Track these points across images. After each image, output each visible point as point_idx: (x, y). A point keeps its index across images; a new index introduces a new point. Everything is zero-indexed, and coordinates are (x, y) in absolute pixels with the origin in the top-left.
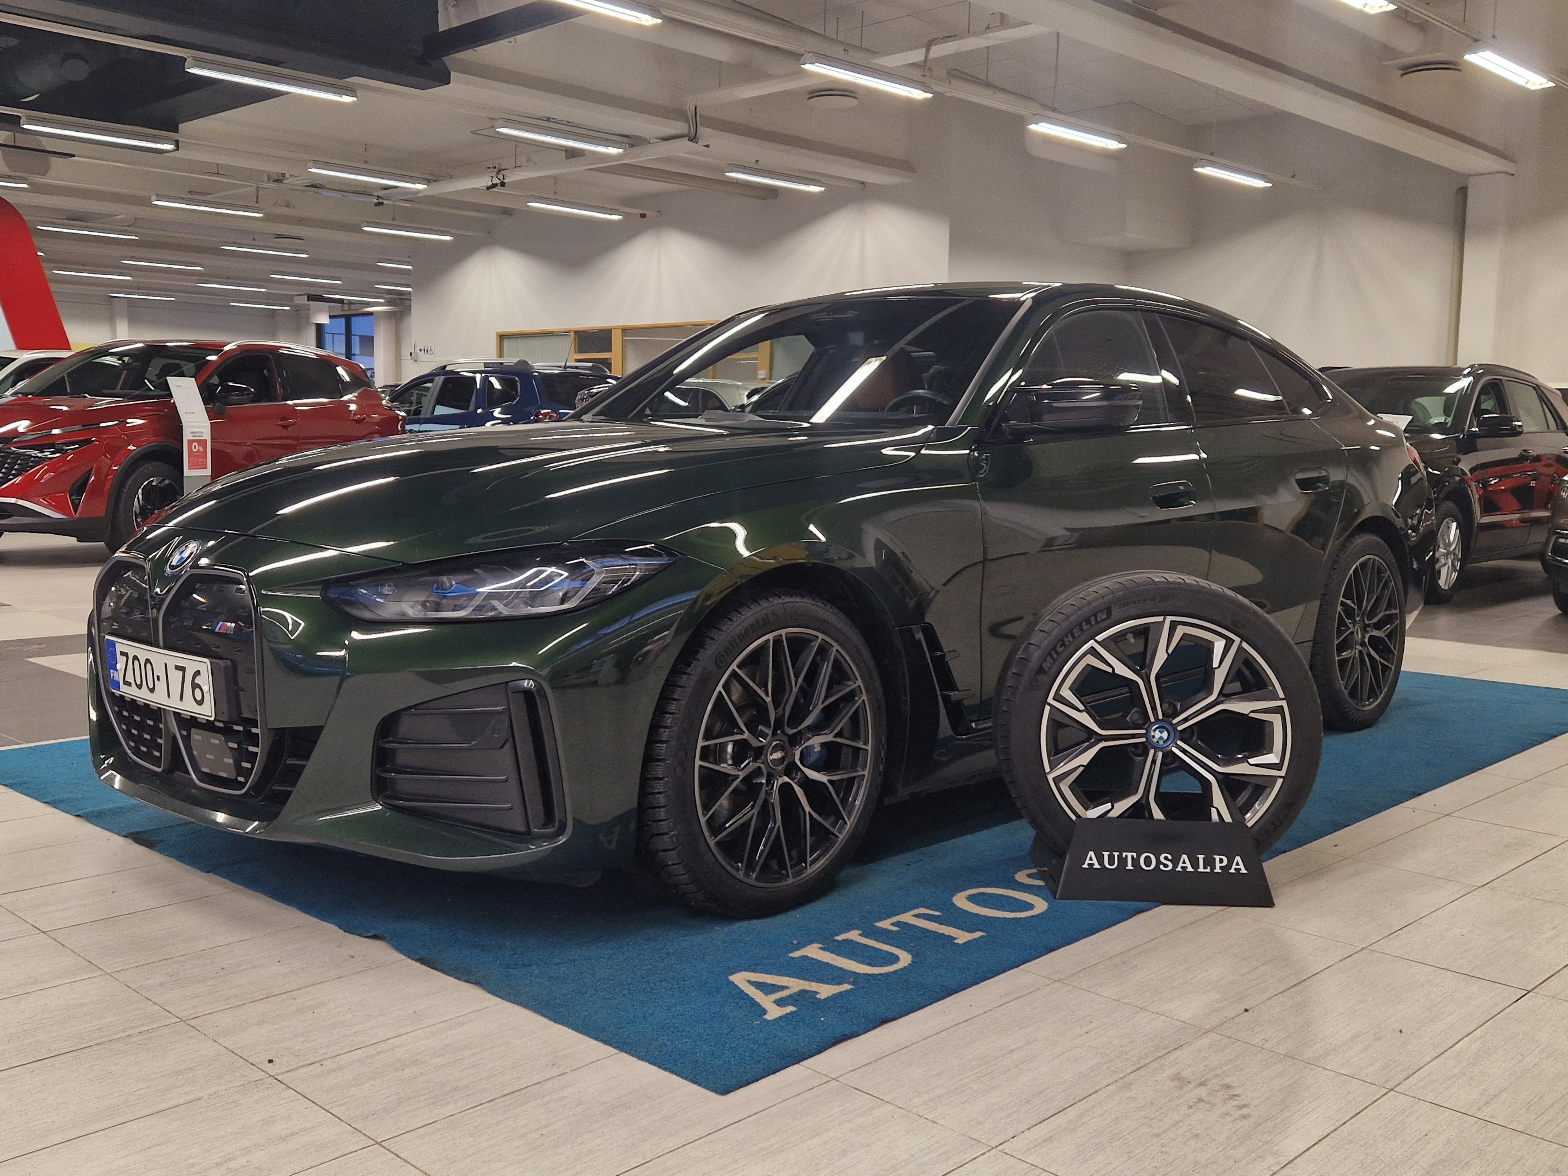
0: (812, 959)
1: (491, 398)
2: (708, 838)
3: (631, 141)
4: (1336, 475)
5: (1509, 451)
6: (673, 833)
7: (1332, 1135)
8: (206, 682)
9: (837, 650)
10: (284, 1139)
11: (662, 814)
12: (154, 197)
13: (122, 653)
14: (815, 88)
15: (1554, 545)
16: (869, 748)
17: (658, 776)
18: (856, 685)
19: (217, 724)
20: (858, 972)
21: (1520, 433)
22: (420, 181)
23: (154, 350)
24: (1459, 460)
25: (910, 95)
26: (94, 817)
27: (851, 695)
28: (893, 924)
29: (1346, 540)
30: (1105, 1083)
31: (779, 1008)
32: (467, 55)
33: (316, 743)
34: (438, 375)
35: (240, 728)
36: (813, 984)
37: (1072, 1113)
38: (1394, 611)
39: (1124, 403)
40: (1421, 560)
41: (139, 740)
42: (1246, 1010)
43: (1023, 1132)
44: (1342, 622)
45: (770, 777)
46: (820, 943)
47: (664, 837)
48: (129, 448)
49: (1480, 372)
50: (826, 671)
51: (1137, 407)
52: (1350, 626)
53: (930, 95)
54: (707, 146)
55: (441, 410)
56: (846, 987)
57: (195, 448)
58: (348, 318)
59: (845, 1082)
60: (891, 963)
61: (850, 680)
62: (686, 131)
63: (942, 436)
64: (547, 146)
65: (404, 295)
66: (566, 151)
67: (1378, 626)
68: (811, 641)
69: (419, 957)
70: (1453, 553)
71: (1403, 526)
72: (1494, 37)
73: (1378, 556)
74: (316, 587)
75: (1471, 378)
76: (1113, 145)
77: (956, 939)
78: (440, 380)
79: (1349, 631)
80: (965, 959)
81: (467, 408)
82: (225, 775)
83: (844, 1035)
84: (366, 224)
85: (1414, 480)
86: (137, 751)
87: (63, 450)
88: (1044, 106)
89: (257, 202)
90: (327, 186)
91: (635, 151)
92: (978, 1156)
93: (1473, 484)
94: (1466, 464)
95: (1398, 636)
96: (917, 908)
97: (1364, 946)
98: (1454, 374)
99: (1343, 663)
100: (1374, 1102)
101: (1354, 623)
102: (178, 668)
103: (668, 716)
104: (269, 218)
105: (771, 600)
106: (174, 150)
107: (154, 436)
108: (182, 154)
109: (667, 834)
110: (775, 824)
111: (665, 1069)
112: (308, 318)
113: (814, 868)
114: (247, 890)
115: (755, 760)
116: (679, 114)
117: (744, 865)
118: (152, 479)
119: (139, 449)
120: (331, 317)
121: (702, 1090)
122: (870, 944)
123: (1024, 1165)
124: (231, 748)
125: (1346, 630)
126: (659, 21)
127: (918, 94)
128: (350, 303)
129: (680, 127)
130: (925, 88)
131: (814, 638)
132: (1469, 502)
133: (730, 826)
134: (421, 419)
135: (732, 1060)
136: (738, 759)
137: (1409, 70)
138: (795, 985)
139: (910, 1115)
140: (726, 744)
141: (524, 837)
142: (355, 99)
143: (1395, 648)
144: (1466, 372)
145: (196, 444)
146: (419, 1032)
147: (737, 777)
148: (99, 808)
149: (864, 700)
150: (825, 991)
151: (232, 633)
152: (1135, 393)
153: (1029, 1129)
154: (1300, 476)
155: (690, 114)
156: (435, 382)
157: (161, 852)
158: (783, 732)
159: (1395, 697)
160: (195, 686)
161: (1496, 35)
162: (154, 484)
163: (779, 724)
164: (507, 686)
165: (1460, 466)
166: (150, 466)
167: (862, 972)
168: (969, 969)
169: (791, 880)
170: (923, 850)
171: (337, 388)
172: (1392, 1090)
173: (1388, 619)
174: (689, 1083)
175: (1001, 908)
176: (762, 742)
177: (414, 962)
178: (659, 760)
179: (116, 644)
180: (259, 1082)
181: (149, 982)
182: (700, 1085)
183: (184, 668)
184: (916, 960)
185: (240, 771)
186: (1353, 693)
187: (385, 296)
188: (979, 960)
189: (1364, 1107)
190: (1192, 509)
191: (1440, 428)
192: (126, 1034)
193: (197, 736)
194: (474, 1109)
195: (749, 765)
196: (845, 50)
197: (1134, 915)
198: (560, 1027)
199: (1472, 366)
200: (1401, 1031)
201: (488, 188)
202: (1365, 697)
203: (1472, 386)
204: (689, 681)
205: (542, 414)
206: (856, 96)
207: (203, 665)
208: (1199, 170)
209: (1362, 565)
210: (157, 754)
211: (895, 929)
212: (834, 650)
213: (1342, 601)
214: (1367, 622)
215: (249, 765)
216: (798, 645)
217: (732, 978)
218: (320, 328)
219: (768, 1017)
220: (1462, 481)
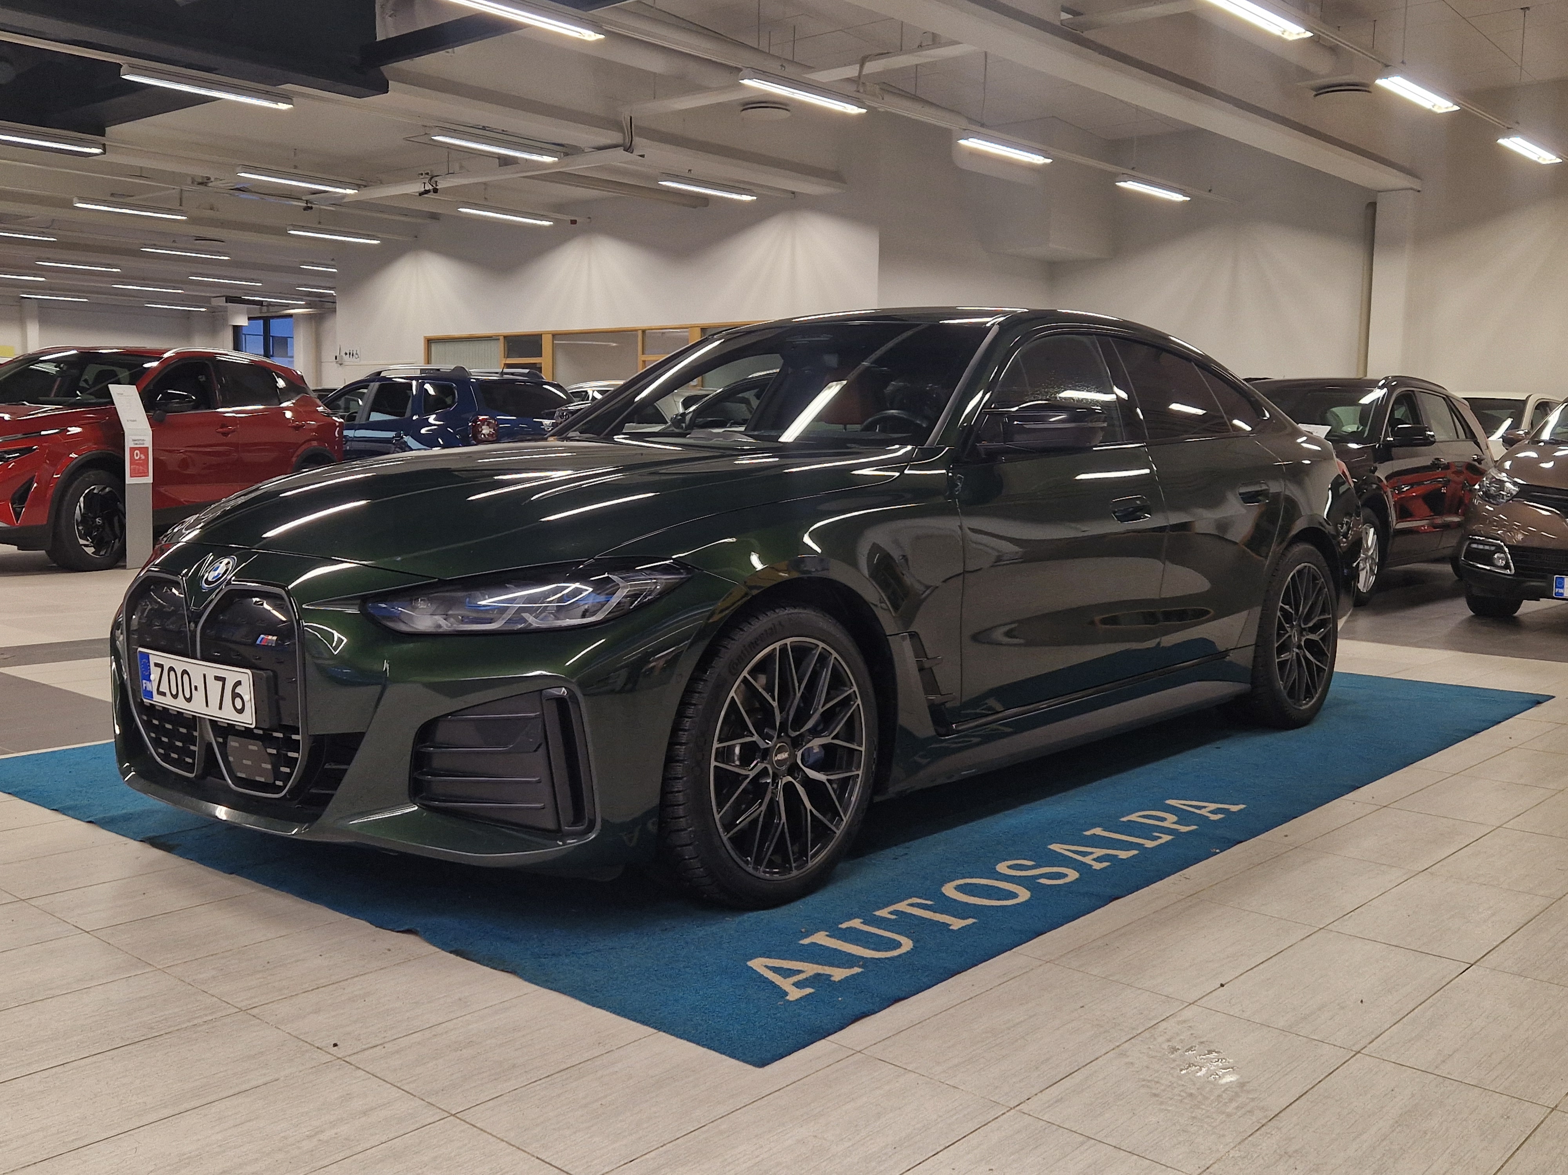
0: (821, 945)
1: (427, 405)
2: (722, 835)
3: (565, 150)
4: (1274, 487)
5: (1422, 458)
6: (691, 829)
7: (1310, 1092)
8: (247, 692)
9: (835, 658)
10: (365, 1113)
11: (681, 811)
12: (75, 199)
13: (156, 665)
14: (747, 100)
15: (1466, 549)
16: (863, 749)
17: (677, 776)
18: (852, 690)
19: (256, 731)
20: (865, 956)
21: (1434, 442)
22: (350, 187)
23: (87, 357)
24: (1376, 469)
25: (845, 110)
26: (107, 823)
27: (848, 700)
28: (891, 913)
29: (1286, 548)
30: (1104, 1051)
31: (799, 990)
32: (405, 65)
33: (356, 750)
34: (373, 381)
35: (281, 735)
36: (826, 968)
37: (1078, 1077)
38: (1327, 616)
39: (1090, 425)
40: (1349, 565)
41: (171, 747)
42: (1222, 985)
43: (1036, 1094)
44: (1281, 627)
45: (775, 777)
46: (826, 931)
47: (682, 833)
48: (71, 456)
49: (1393, 384)
50: (826, 676)
51: (1102, 428)
52: (1289, 629)
53: (864, 111)
54: (643, 156)
55: (376, 417)
56: (857, 970)
57: (137, 455)
58: (266, 321)
59: (869, 1054)
60: (895, 948)
61: (846, 686)
62: (621, 141)
63: (924, 457)
64: (479, 153)
65: (324, 297)
66: (499, 158)
67: (1313, 630)
68: (812, 649)
69: (453, 949)
70: (1371, 557)
71: (1333, 532)
72: (1403, 62)
73: (1314, 565)
74: (355, 602)
75: (1385, 390)
76: (1039, 160)
77: (950, 925)
78: (375, 386)
79: (1287, 636)
80: (962, 944)
81: (402, 414)
82: (263, 780)
83: (863, 1013)
84: (292, 228)
85: (1342, 489)
86: (166, 758)
87: (4, 458)
88: (971, 120)
89: (181, 205)
90: (253, 190)
91: (569, 159)
92: (999, 1116)
93: (1389, 490)
94: (1382, 472)
95: (1331, 639)
96: (911, 898)
97: (1321, 927)
98: (1369, 385)
99: (1282, 664)
100: (1344, 1063)
101: (1292, 627)
102: (217, 678)
103: (687, 719)
104: (193, 220)
105: (777, 611)
106: (102, 154)
107: (95, 444)
108: (109, 158)
109: (685, 830)
110: (780, 820)
111: (703, 1046)
112: (225, 320)
113: (814, 862)
114: (273, 890)
115: (762, 762)
116: (614, 124)
117: (753, 859)
118: (93, 487)
119: (81, 457)
120: (249, 319)
121: (741, 1064)
122: (873, 932)
123: (1042, 1123)
124: (270, 754)
125: (1285, 634)
126: (602, 37)
127: (852, 110)
128: (270, 304)
129: (615, 137)
130: (859, 103)
131: (813, 646)
132: (1385, 508)
133: (740, 823)
134: (356, 425)
135: (764, 1036)
136: (746, 760)
137: (1321, 91)
138: (810, 969)
139: (933, 1081)
140: (734, 746)
141: (557, 834)
142: (291, 106)
143: (1328, 650)
144: (1380, 384)
145: (138, 452)
146: (468, 1017)
147: (747, 776)
148: (110, 814)
149: (858, 705)
150: (838, 974)
151: (274, 645)
152: (1099, 415)
153: (1041, 1091)
154: (1243, 490)
155: (626, 123)
156: (370, 387)
157: (181, 855)
158: (787, 735)
159: (1329, 696)
160: (235, 695)
161: (1405, 61)
162: (95, 491)
163: (783, 726)
164: (541, 694)
165: (1377, 474)
166: (91, 474)
167: (869, 956)
168: (967, 953)
169: (795, 873)
170: (907, 844)
171: (273, 395)
172: (1359, 1052)
173: (1322, 624)
174: (728, 1058)
175: (989, 897)
176: (768, 744)
177: (448, 954)
178: (678, 761)
179: (150, 656)
180: (330, 1064)
181: (201, 976)
182: (738, 1059)
183: (225, 679)
184: (917, 945)
185: (277, 775)
186: (1291, 693)
187: (304, 298)
188: (975, 944)
189: (1336, 1067)
190: (1148, 521)
191: (1355, 437)
192: (191, 1024)
193: (234, 743)
194: (535, 1084)
195: (756, 766)
196: (782, 66)
197: (1111, 901)
198: (599, 1010)
199: (1386, 378)
200: (1362, 1001)
201: (421, 194)
202: (1302, 697)
203: (1387, 398)
204: (704, 688)
205: (480, 420)
206: (787, 108)
207: (245, 676)
208: (1122, 184)
209: (1300, 572)
210: (190, 760)
211: (894, 917)
212: (833, 657)
213: (1281, 606)
214: (1303, 626)
215: (288, 770)
216: (801, 652)
217: (750, 964)
218: (237, 329)
219: (790, 998)
220: (1379, 488)
